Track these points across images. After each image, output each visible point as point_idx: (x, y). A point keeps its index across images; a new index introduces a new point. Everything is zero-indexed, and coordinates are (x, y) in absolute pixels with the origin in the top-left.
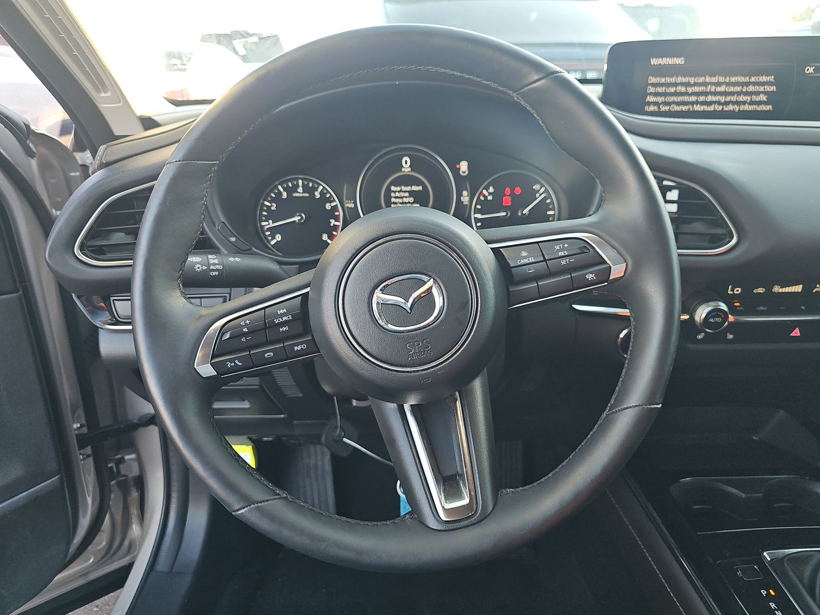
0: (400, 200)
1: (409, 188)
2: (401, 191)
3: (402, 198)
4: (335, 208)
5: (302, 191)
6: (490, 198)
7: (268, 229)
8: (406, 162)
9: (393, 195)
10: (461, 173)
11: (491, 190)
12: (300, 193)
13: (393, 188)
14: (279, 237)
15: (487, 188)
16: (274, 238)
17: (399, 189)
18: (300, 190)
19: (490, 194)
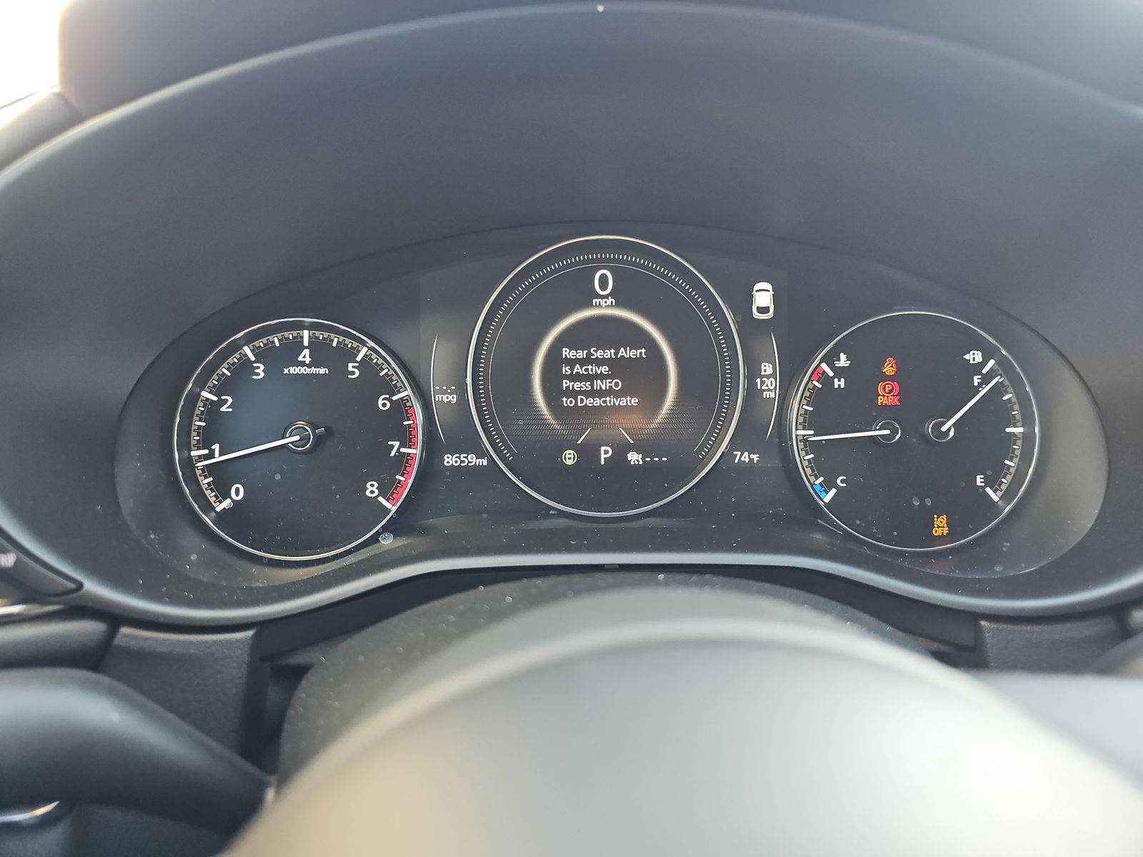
0: (586, 386)
1: (609, 354)
2: (587, 361)
3: (590, 378)
4: (401, 409)
5: (308, 360)
6: (840, 383)
7: (210, 470)
8: (603, 280)
9: (566, 370)
10: (756, 315)
11: (843, 361)
12: (304, 366)
13: (566, 353)
14: (238, 492)
15: (830, 359)
16: (225, 495)
17: (581, 354)
18: (305, 356)
19: (839, 372)
